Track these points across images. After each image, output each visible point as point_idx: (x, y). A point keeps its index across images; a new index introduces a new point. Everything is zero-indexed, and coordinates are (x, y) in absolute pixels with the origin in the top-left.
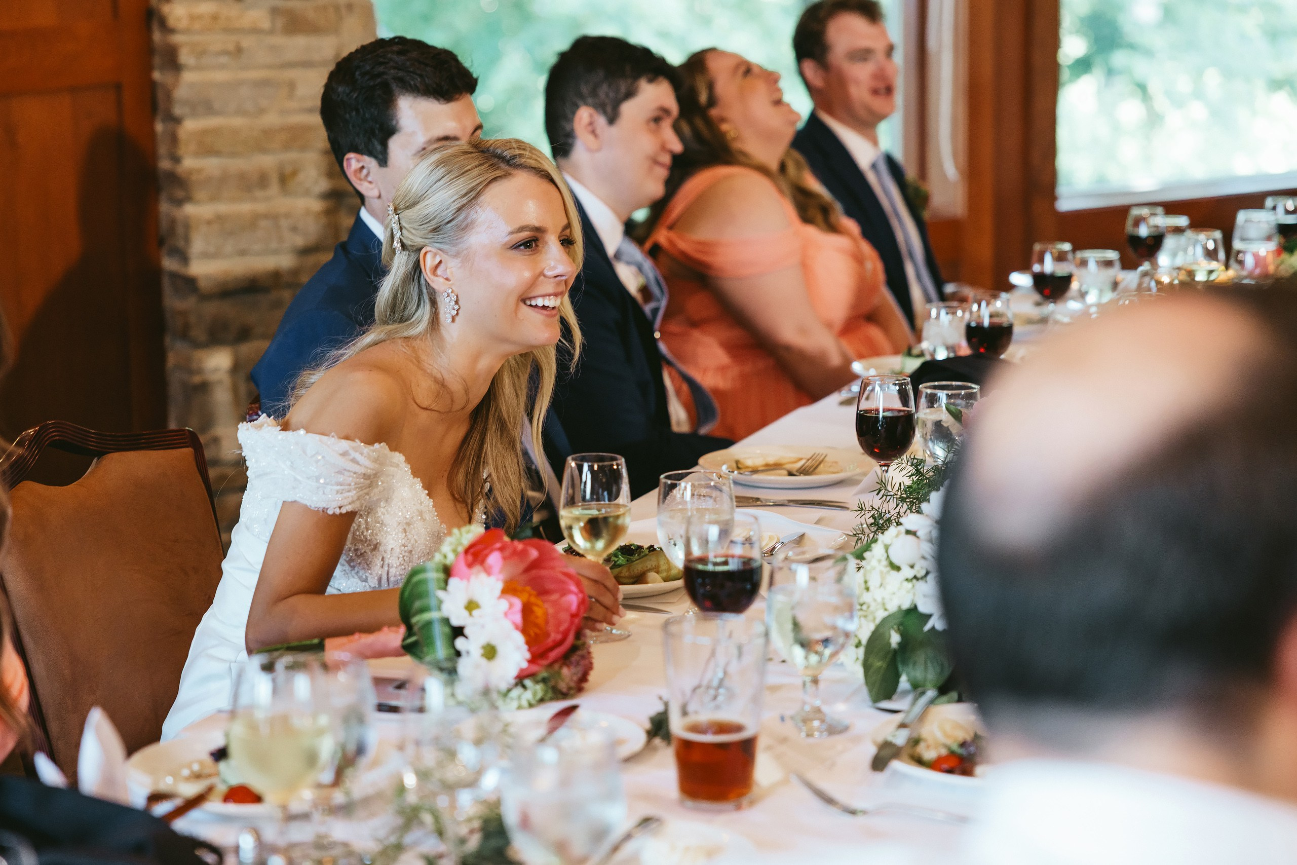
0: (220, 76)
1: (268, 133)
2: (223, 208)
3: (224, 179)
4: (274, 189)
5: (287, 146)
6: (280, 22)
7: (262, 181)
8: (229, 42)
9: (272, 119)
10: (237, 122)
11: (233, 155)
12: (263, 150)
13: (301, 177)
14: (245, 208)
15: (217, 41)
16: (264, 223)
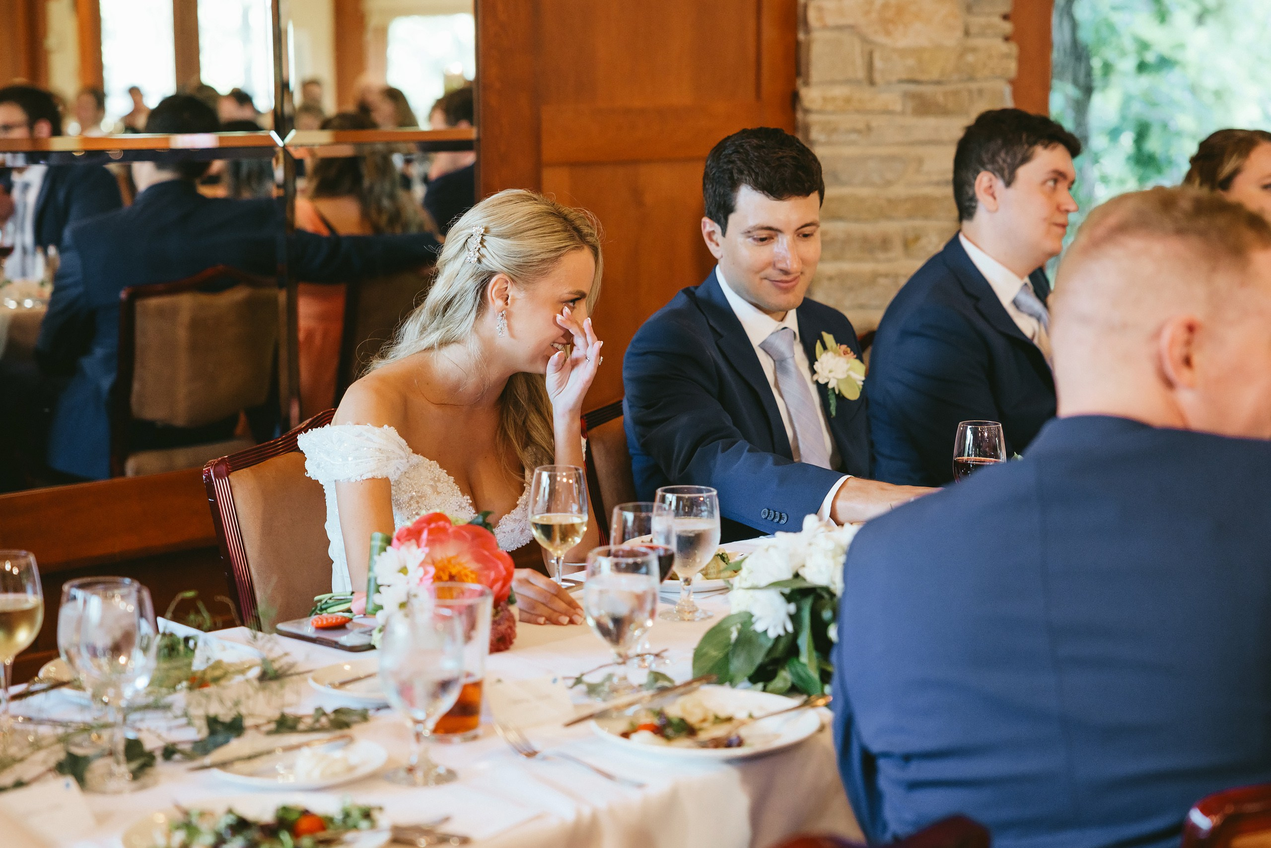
0: (849, 151)
1: (892, 202)
2: (846, 266)
3: (848, 241)
4: (897, 250)
5: (910, 216)
6: (910, 105)
7: (885, 243)
8: (859, 121)
9: (899, 190)
10: (865, 192)
11: (857, 220)
12: (889, 218)
13: (924, 242)
14: (867, 267)
15: (847, 121)
16: (882, 281)
